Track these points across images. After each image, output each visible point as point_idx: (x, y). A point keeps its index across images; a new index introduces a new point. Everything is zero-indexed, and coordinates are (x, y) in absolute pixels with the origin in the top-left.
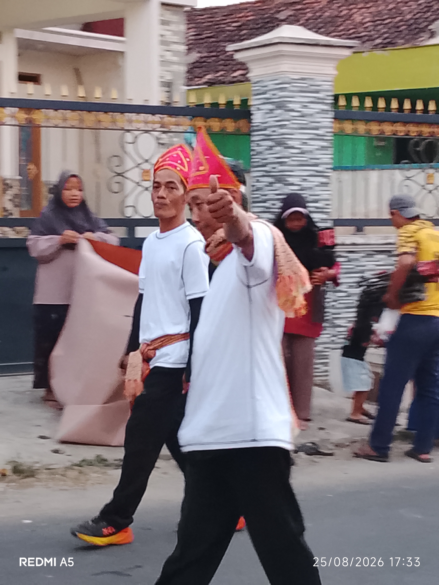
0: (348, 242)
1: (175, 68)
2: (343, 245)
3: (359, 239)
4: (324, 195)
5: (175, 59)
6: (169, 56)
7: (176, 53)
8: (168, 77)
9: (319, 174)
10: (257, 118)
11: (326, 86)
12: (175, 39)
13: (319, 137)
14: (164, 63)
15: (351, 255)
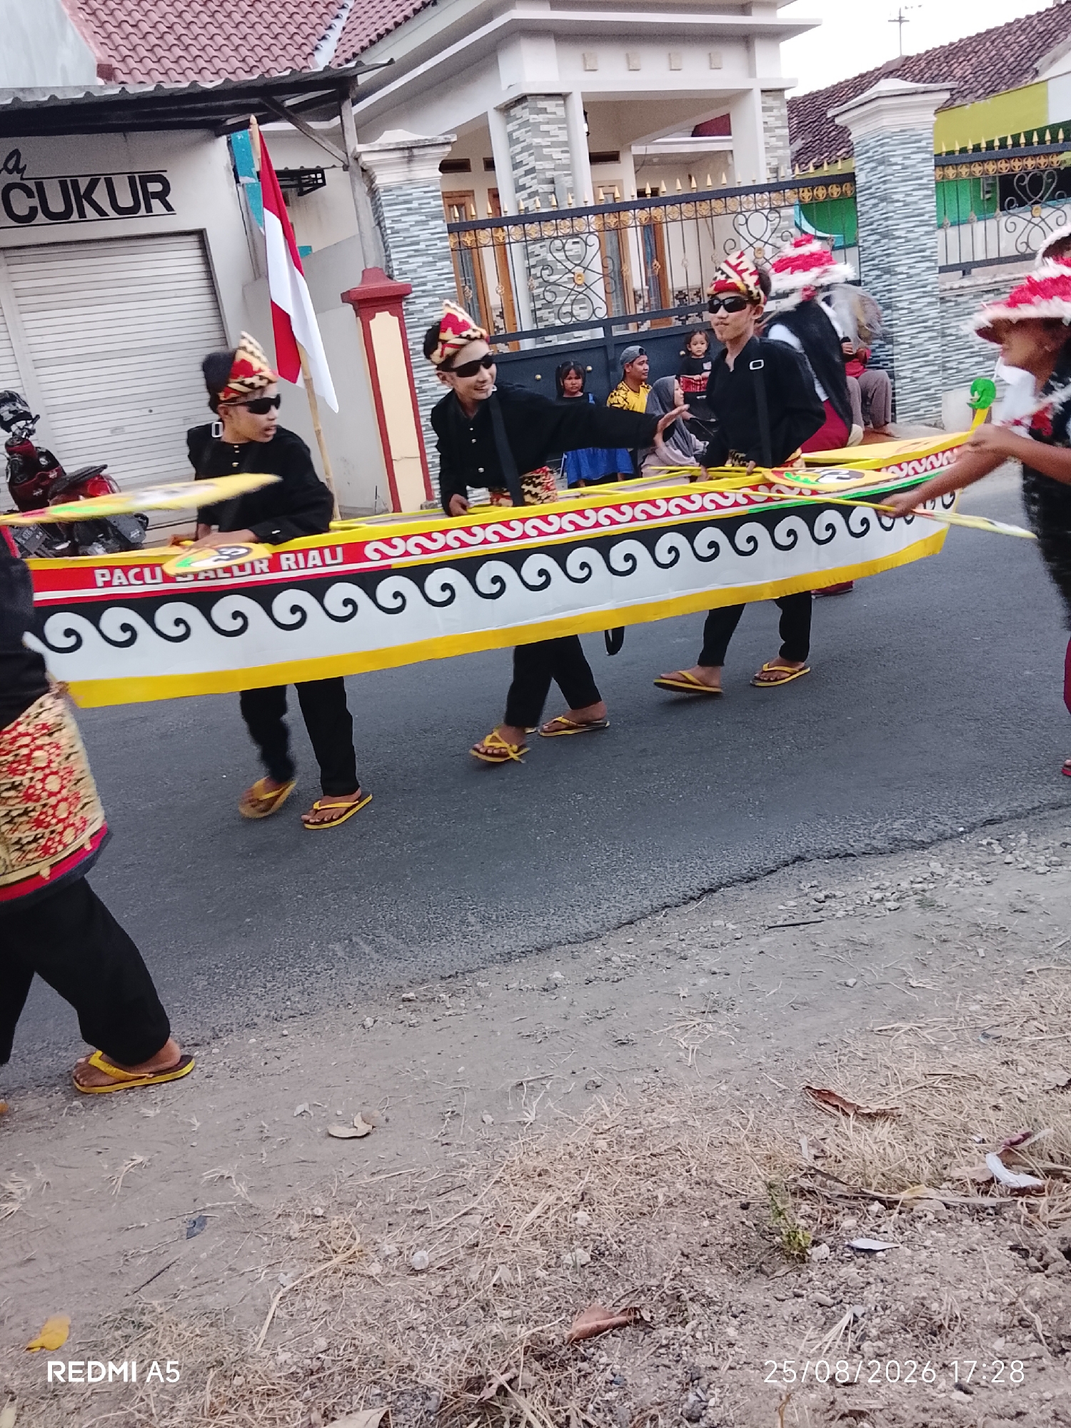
0: (956, 286)
1: (780, 152)
2: (951, 289)
3: (966, 282)
4: (931, 243)
5: (780, 144)
6: (773, 142)
7: (779, 138)
8: (774, 163)
9: (924, 224)
10: (861, 179)
11: (927, 134)
12: (779, 123)
13: (922, 187)
14: (768, 149)
15: (960, 299)
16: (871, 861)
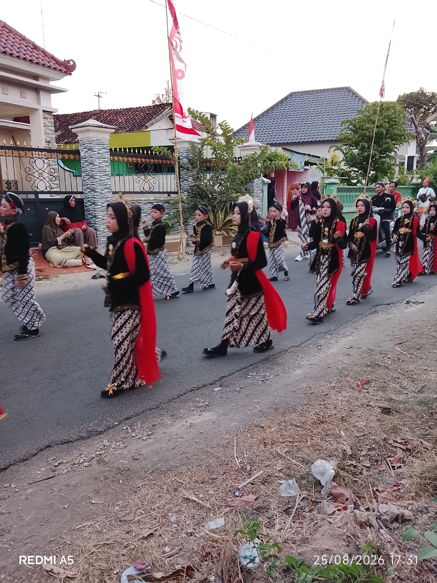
4: (109, 183)
6: (48, 131)
7: (50, 130)
9: (106, 175)
10: (82, 154)
11: (106, 143)
13: (105, 162)
14: (46, 133)
16: (79, 443)
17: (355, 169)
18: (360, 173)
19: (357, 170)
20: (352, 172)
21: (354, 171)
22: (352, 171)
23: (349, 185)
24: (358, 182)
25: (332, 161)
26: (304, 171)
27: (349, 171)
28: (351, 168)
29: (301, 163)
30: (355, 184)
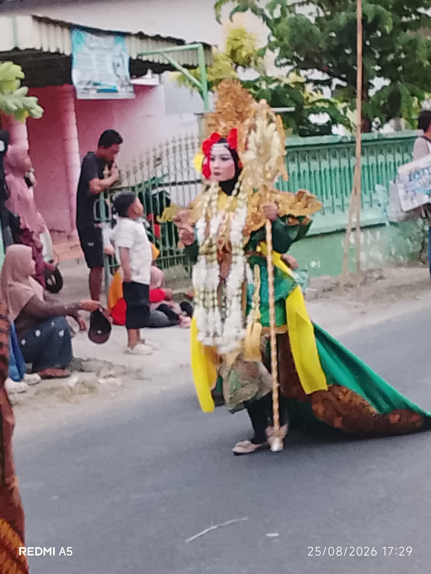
17: (317, 75)
18: (338, 86)
19: (326, 77)
20: (309, 88)
21: (316, 82)
22: (308, 81)
23: (303, 134)
24: (334, 121)
25: (233, 53)
26: (132, 96)
27: (296, 83)
28: (303, 73)
29: (115, 66)
30: (326, 130)
